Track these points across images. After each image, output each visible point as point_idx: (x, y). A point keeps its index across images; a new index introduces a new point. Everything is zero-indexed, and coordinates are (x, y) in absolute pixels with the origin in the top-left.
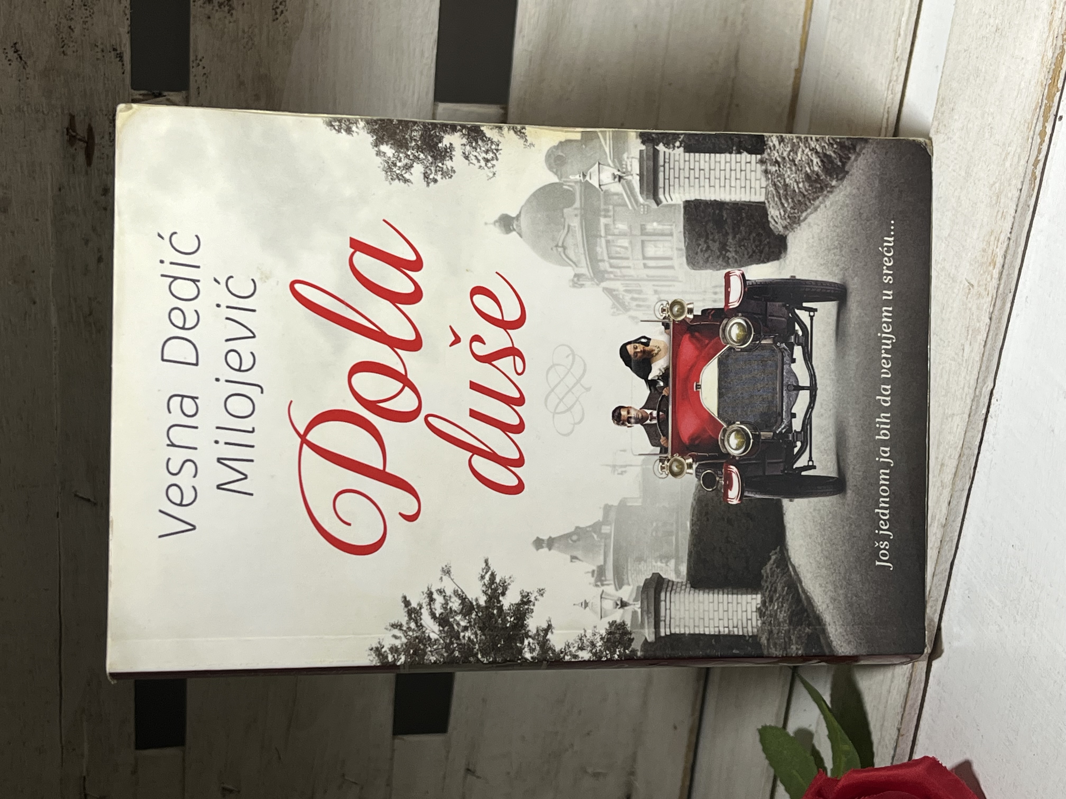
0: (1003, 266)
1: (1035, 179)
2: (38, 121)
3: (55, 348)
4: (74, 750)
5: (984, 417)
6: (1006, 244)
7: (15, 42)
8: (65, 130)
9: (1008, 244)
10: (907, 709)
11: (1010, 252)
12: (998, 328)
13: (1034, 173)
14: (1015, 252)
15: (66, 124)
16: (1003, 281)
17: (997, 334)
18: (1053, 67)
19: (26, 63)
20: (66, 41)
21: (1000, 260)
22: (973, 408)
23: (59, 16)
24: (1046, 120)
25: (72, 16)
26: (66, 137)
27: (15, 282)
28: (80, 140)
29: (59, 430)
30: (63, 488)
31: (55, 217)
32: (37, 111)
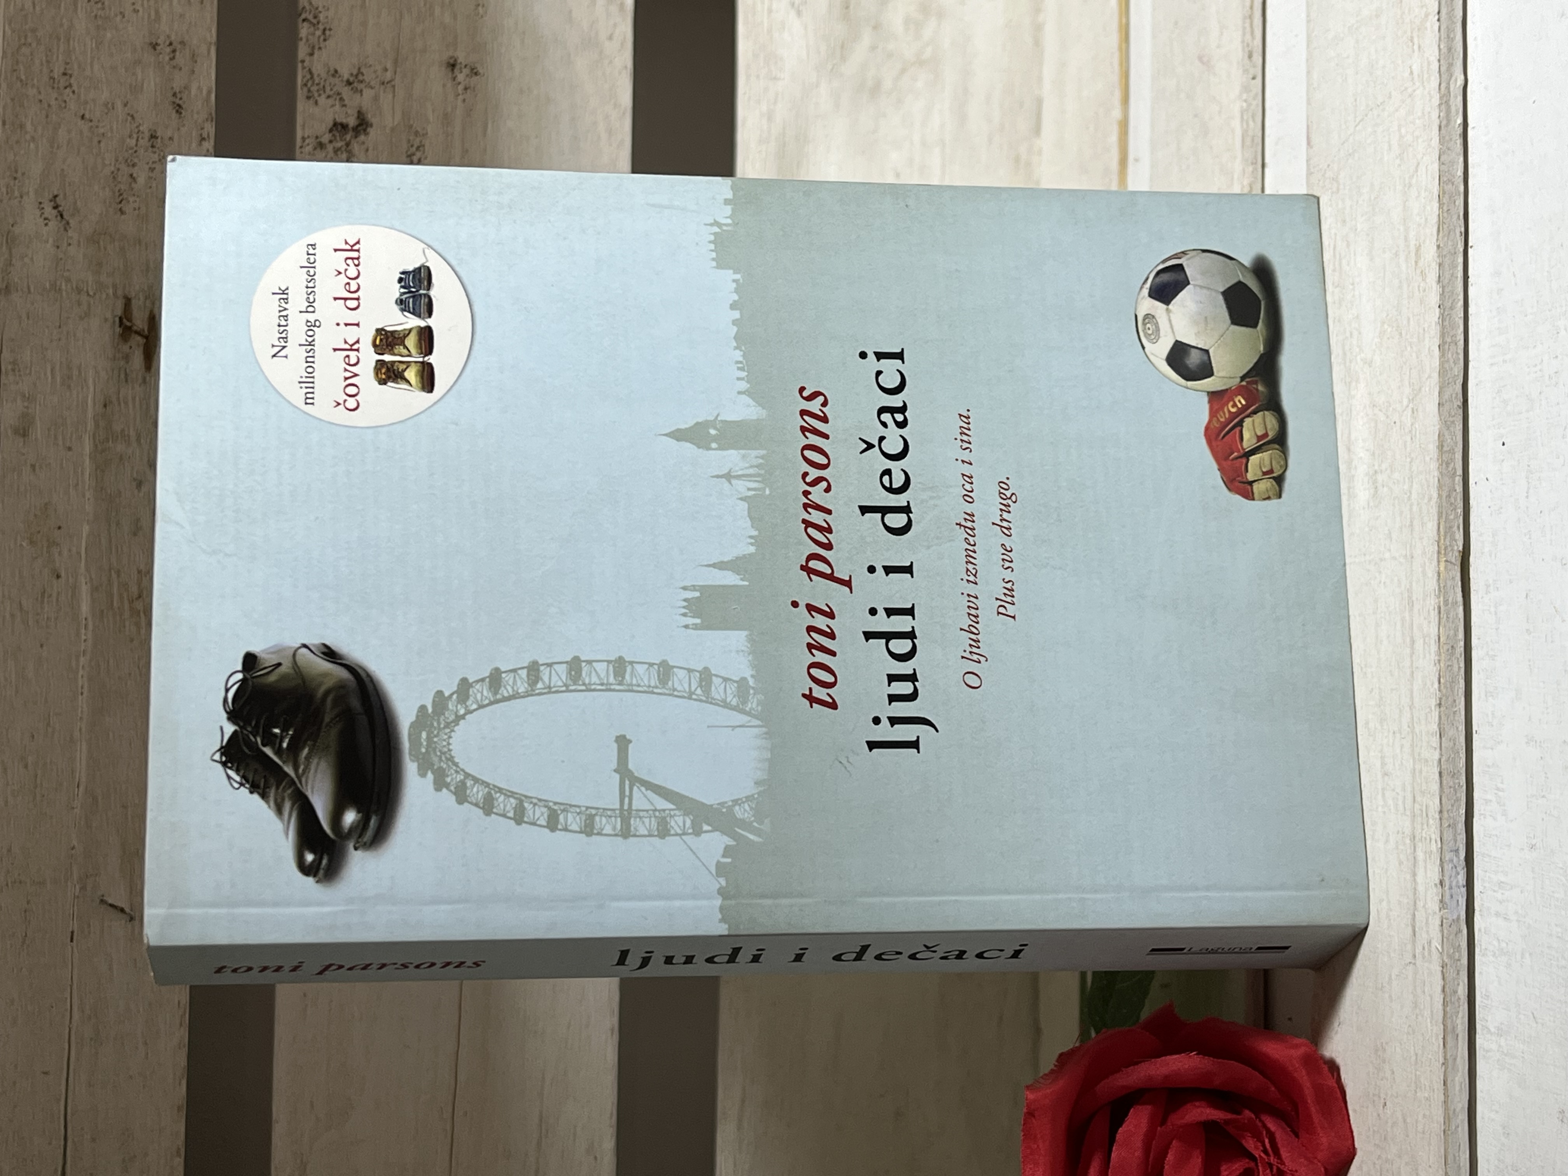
15: (119, 312)
27: (32, 542)
28: (138, 333)
29: (81, 789)
30: (83, 888)
31: (96, 446)
32: (79, 291)
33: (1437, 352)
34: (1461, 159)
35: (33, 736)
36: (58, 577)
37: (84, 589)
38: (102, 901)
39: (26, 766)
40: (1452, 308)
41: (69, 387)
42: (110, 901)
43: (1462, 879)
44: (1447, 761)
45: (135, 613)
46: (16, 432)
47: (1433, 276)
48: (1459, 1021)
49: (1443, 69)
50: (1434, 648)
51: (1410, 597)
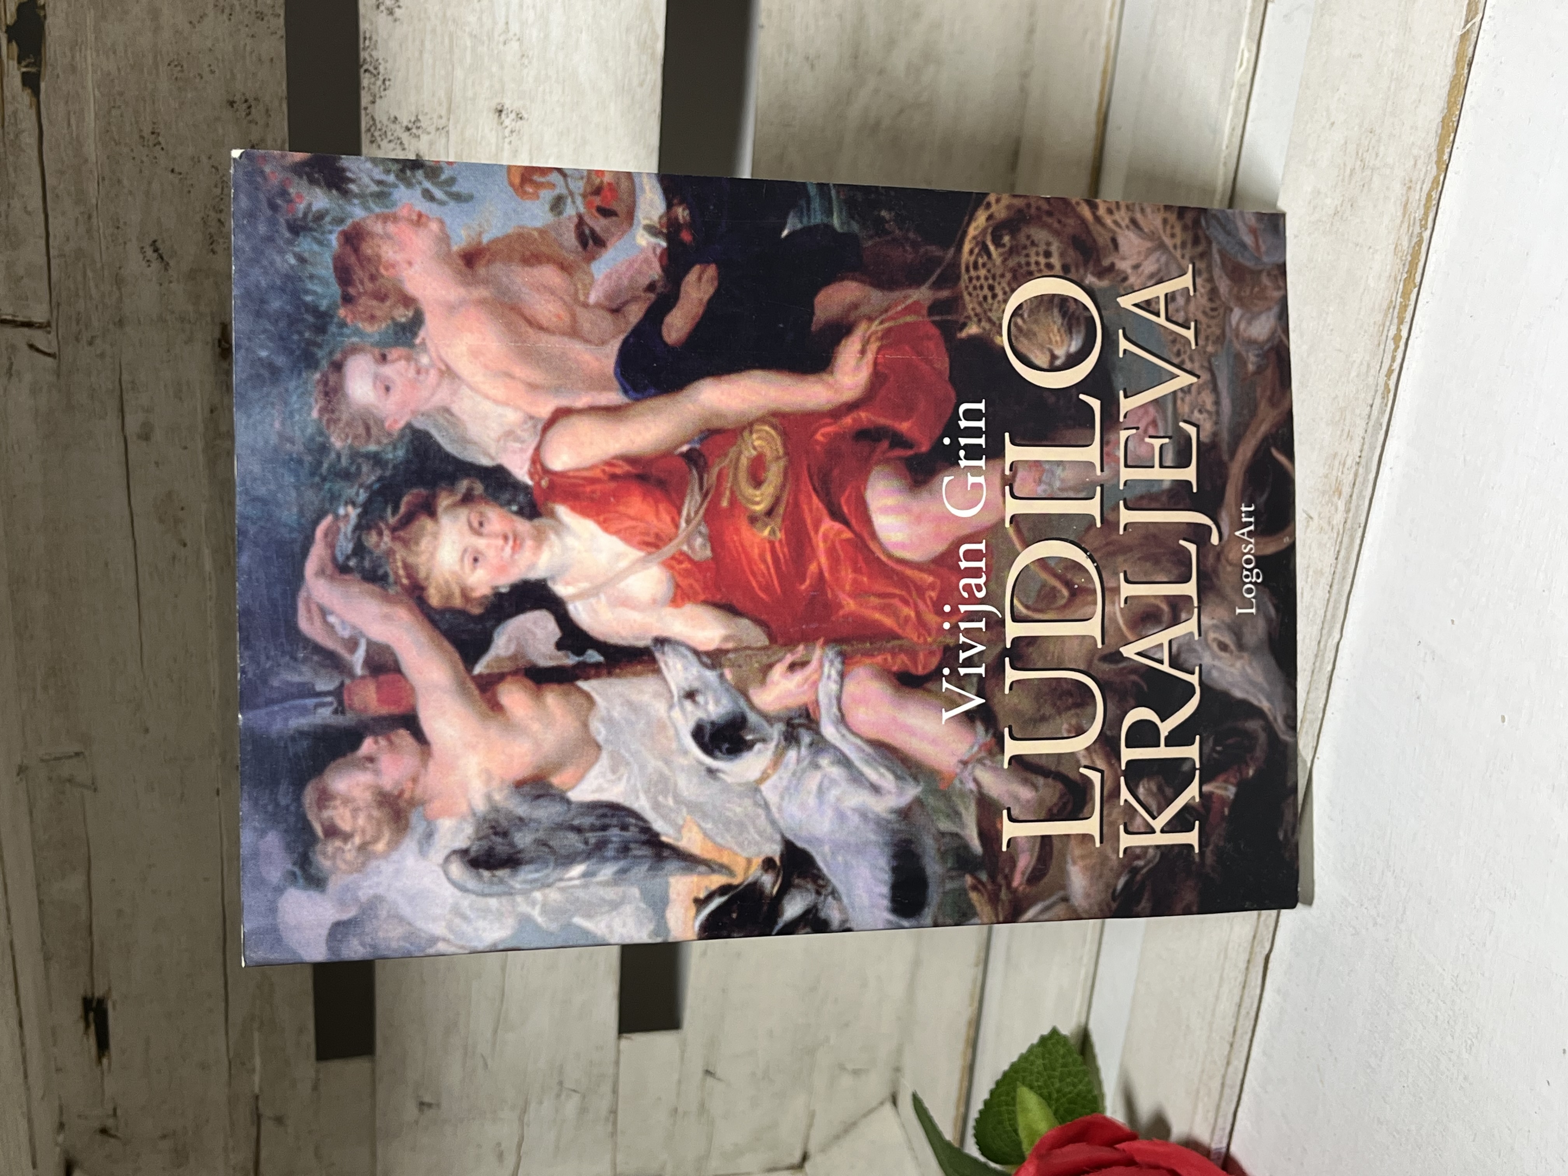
0: (1351, 496)
1: (1389, 392)
2: (183, 330)
3: (211, 598)
4: (243, 1064)
5: (1328, 675)
6: (1354, 470)
7: (155, 238)
8: (216, 342)
9: (1357, 470)
10: (1241, 1018)
11: (1360, 479)
12: (1345, 570)
13: (1387, 385)
14: (1365, 480)
16: (1351, 515)
17: (1344, 578)
18: (1409, 258)
19: (168, 264)
20: (215, 238)
21: (1346, 490)
22: (1318, 664)
23: (206, 207)
24: (1401, 322)
25: (222, 207)
26: (218, 350)
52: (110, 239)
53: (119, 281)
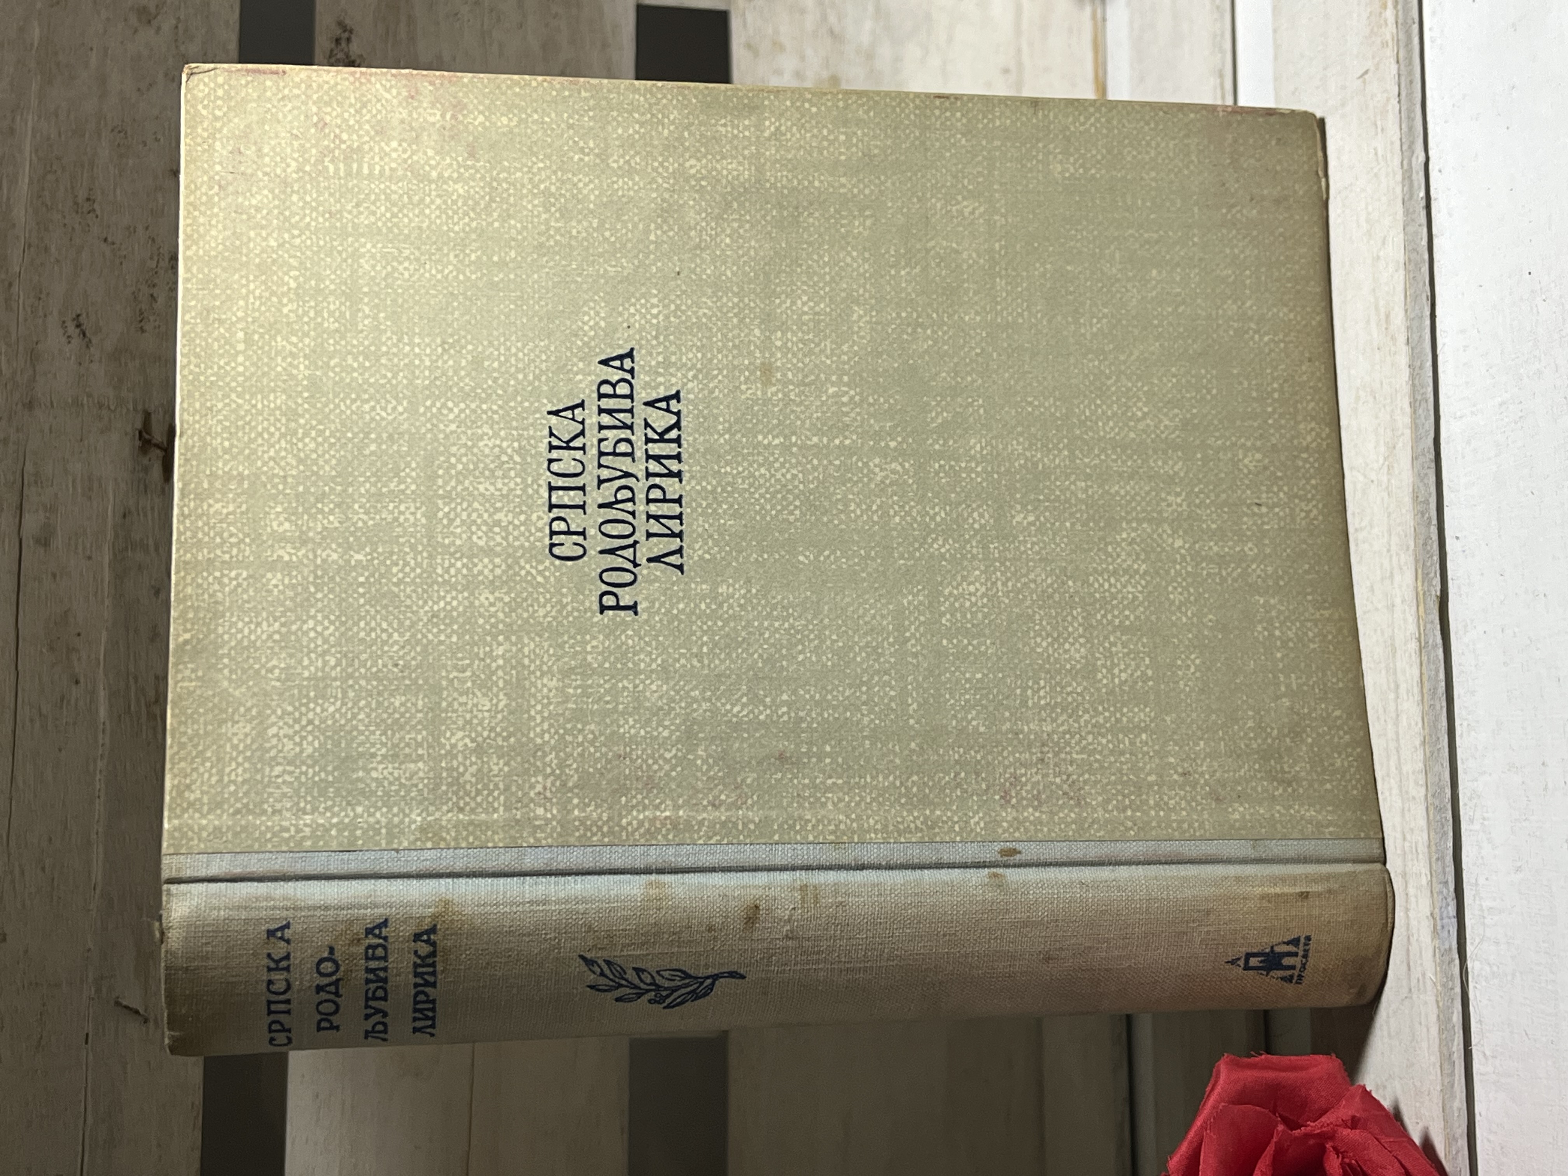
2: (100, 418)
3: (102, 755)
7: (79, 312)
8: (137, 432)
15: (139, 425)
16: (1400, 7)
19: (90, 341)
20: (145, 315)
23: (138, 281)
26: (138, 443)
27: (51, 649)
28: (157, 446)
29: (98, 891)
30: (98, 990)
31: (115, 554)
32: (101, 406)
33: (1408, 410)
34: (1425, 230)
35: (50, 839)
36: (77, 682)
37: (102, 694)
38: (118, 1004)
39: (43, 869)
40: (1421, 368)
41: (90, 498)
42: (125, 1003)
43: (1452, 910)
44: (1433, 796)
45: (151, 717)
46: (38, 541)
47: (1402, 338)
48: (1454, 1049)
49: (1405, 147)
50: (1416, 690)
51: (1393, 645)
52: (29, 310)
53: (34, 357)
